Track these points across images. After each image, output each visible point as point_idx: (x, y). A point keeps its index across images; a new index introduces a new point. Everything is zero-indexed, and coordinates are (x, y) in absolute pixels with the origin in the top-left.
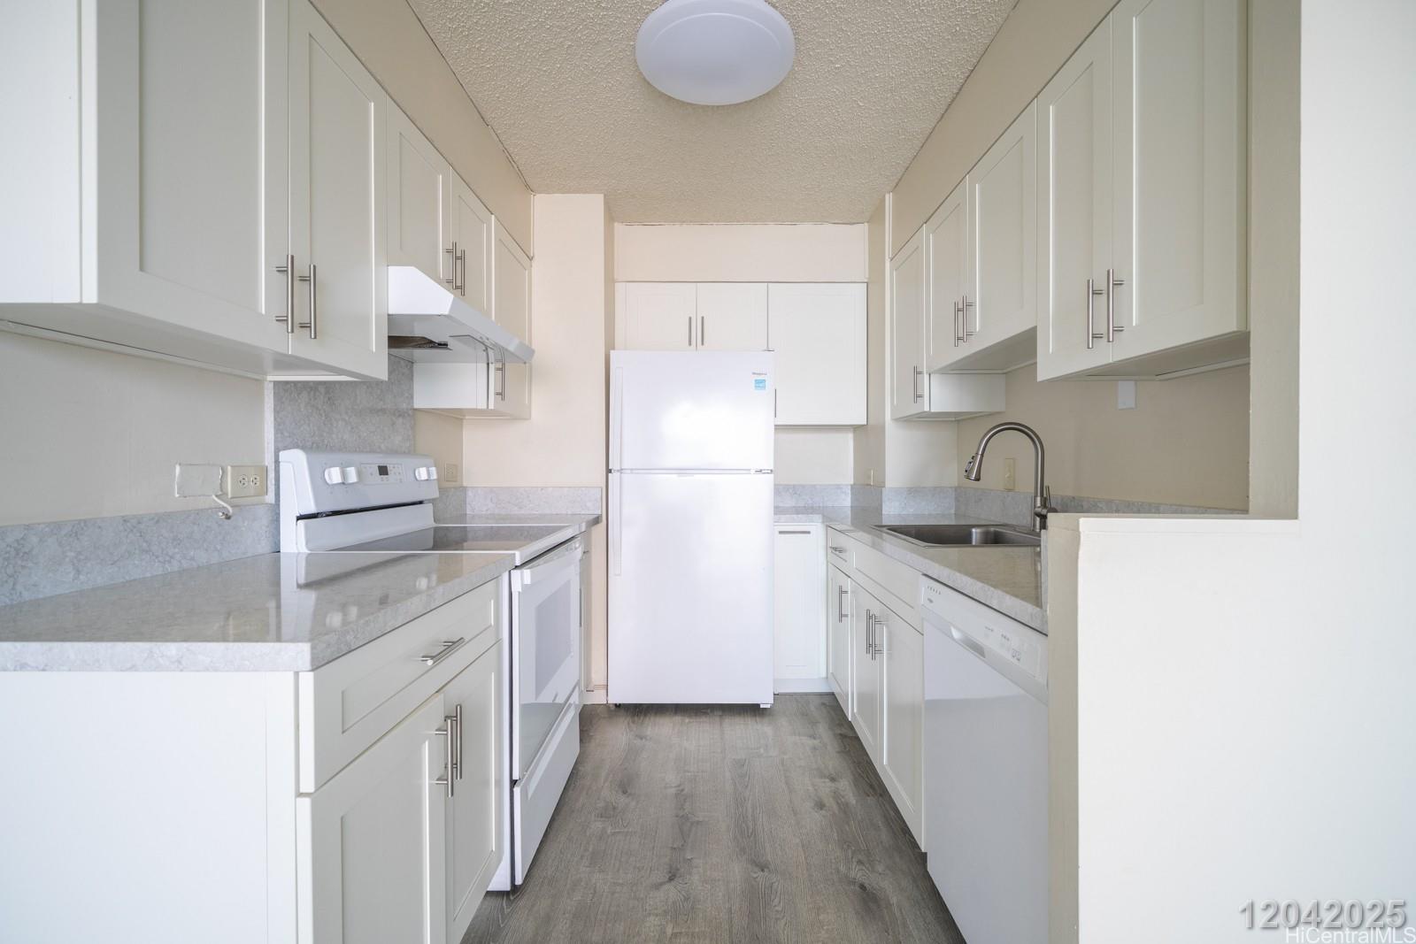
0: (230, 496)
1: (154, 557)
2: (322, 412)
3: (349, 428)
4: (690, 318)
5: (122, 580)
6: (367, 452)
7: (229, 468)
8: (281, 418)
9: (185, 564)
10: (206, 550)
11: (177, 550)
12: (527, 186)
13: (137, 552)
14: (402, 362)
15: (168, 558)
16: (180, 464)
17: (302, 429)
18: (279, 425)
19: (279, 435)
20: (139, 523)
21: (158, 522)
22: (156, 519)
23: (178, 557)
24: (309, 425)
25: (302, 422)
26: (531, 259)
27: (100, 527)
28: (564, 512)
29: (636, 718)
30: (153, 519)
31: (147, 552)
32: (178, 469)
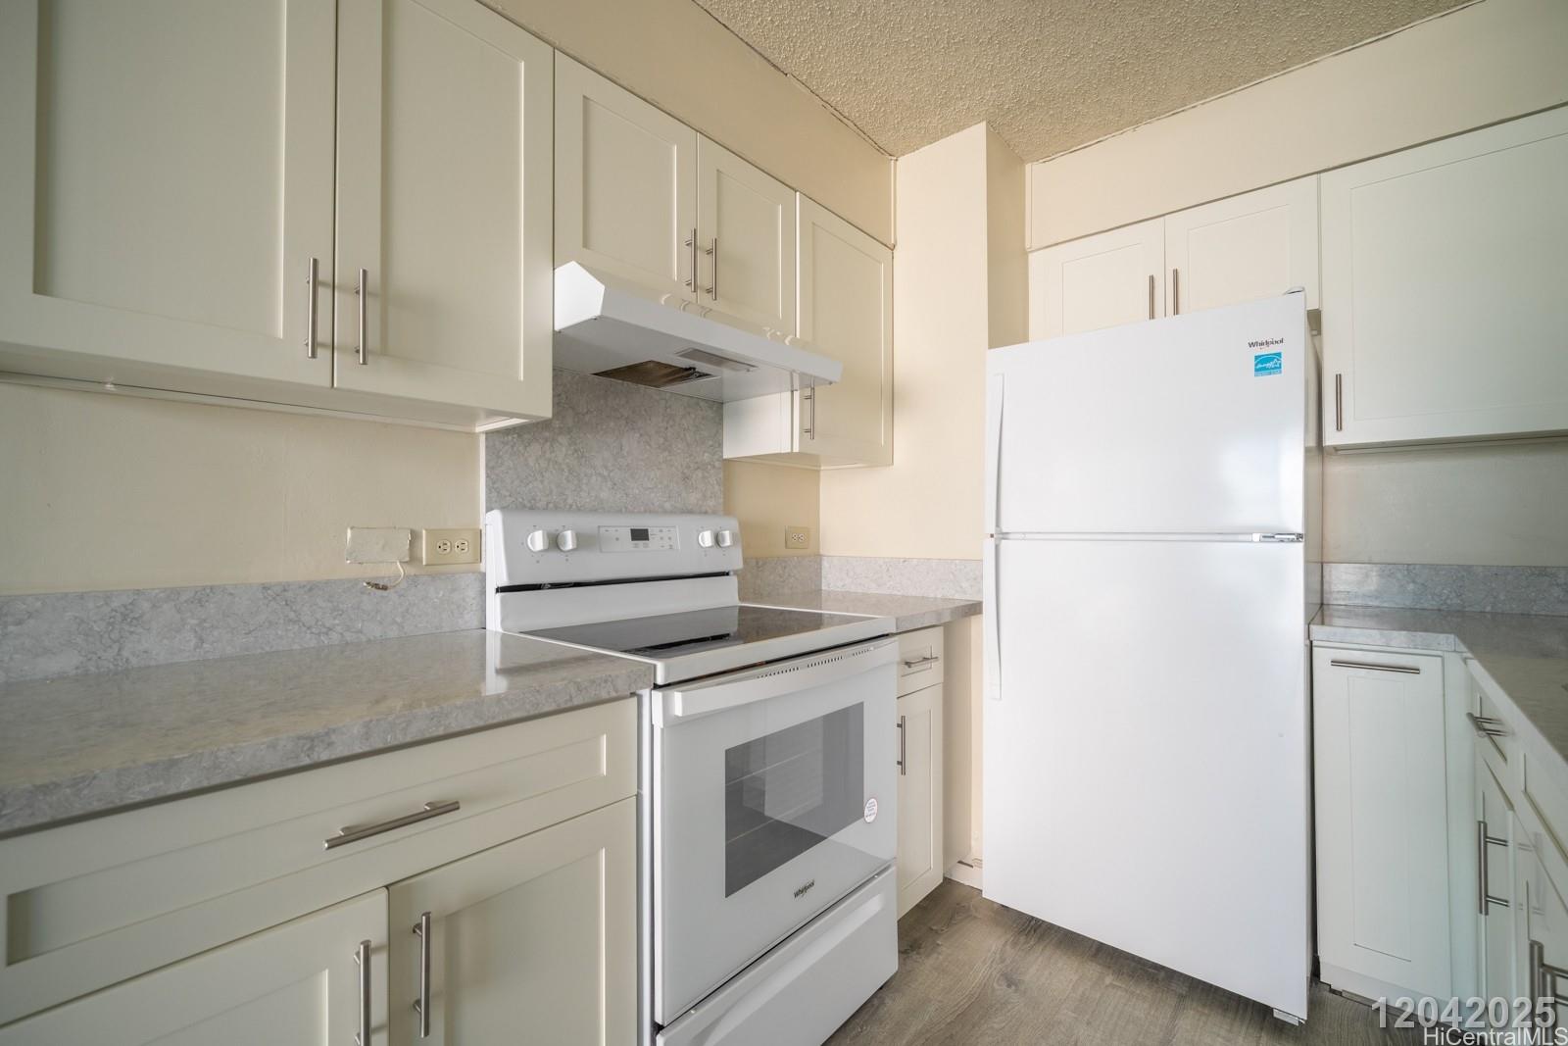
0: (424, 563)
1: (304, 629)
2: (564, 466)
3: (609, 484)
4: (1152, 279)
5: (259, 651)
6: (639, 512)
7: (424, 532)
8: (497, 475)
9: (349, 637)
10: (381, 623)
11: (337, 622)
12: (880, 149)
13: (282, 621)
14: (702, 404)
15: (324, 630)
16: (352, 528)
17: (531, 486)
18: (494, 483)
19: (495, 494)
20: (285, 590)
21: (311, 590)
22: (308, 587)
23: (339, 628)
24: (542, 482)
25: (530, 479)
26: (892, 248)
27: (231, 594)
28: (932, 595)
29: (1022, 939)
30: (304, 586)
31: (295, 622)
32: (349, 532)
